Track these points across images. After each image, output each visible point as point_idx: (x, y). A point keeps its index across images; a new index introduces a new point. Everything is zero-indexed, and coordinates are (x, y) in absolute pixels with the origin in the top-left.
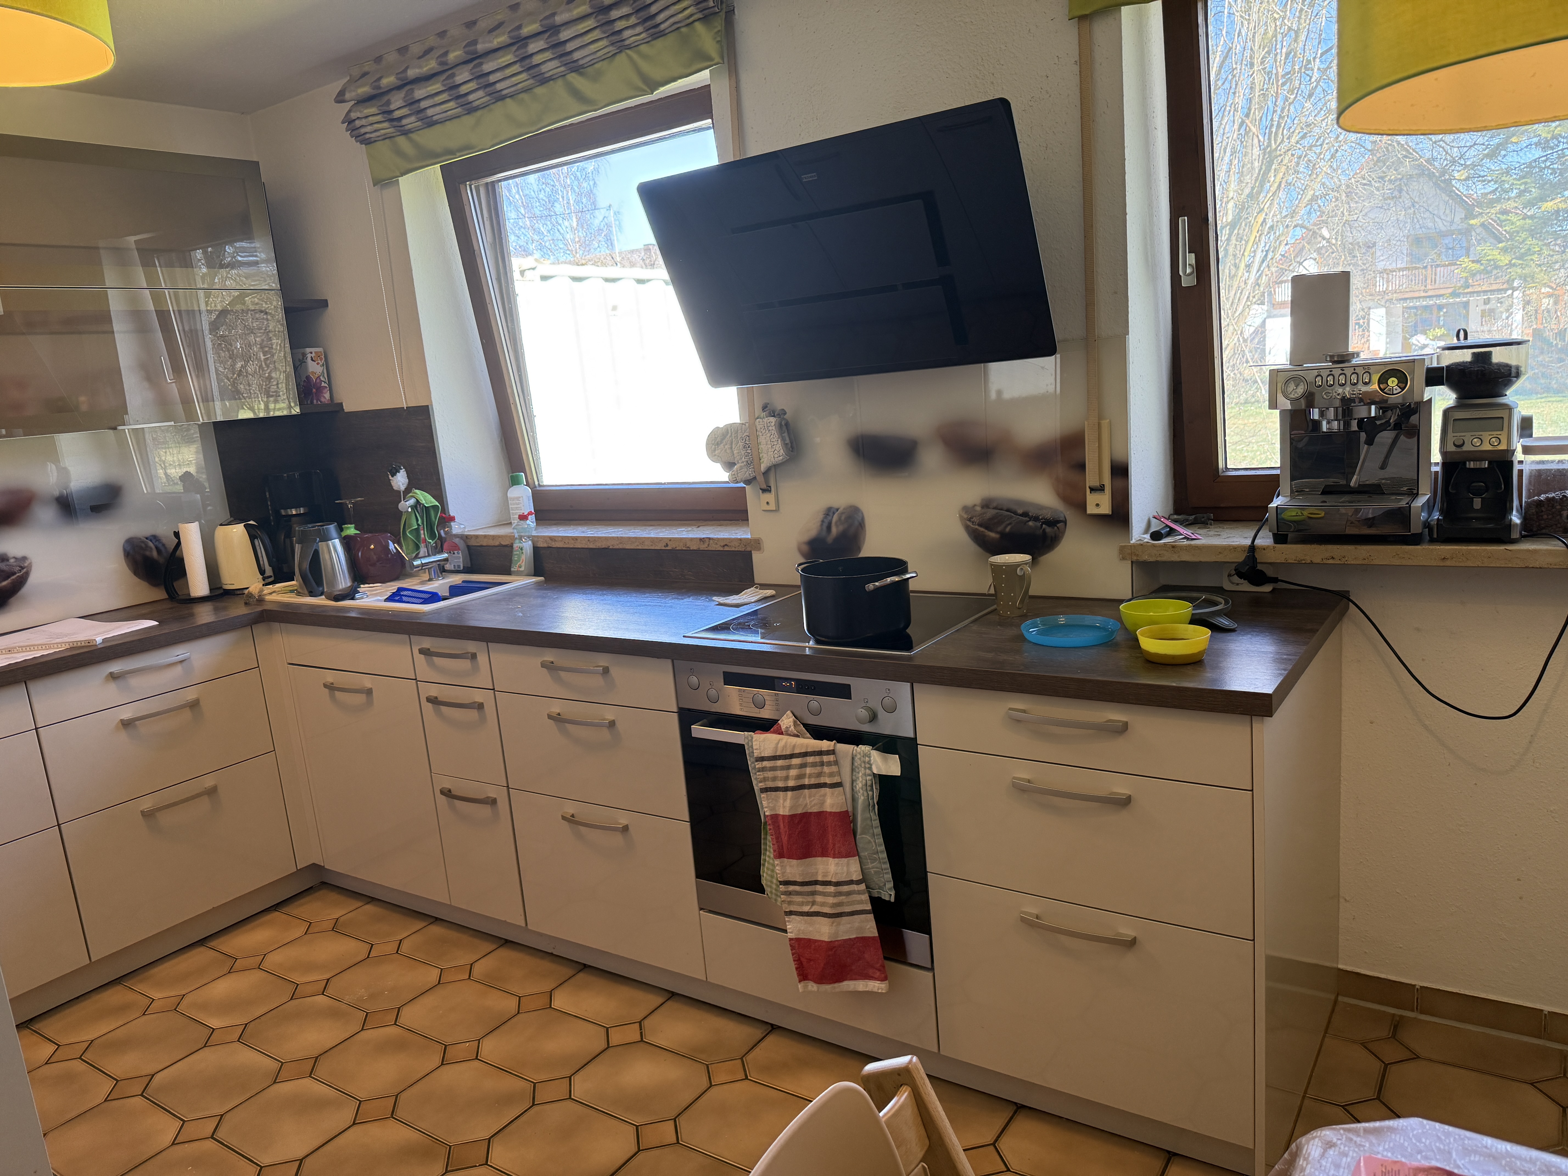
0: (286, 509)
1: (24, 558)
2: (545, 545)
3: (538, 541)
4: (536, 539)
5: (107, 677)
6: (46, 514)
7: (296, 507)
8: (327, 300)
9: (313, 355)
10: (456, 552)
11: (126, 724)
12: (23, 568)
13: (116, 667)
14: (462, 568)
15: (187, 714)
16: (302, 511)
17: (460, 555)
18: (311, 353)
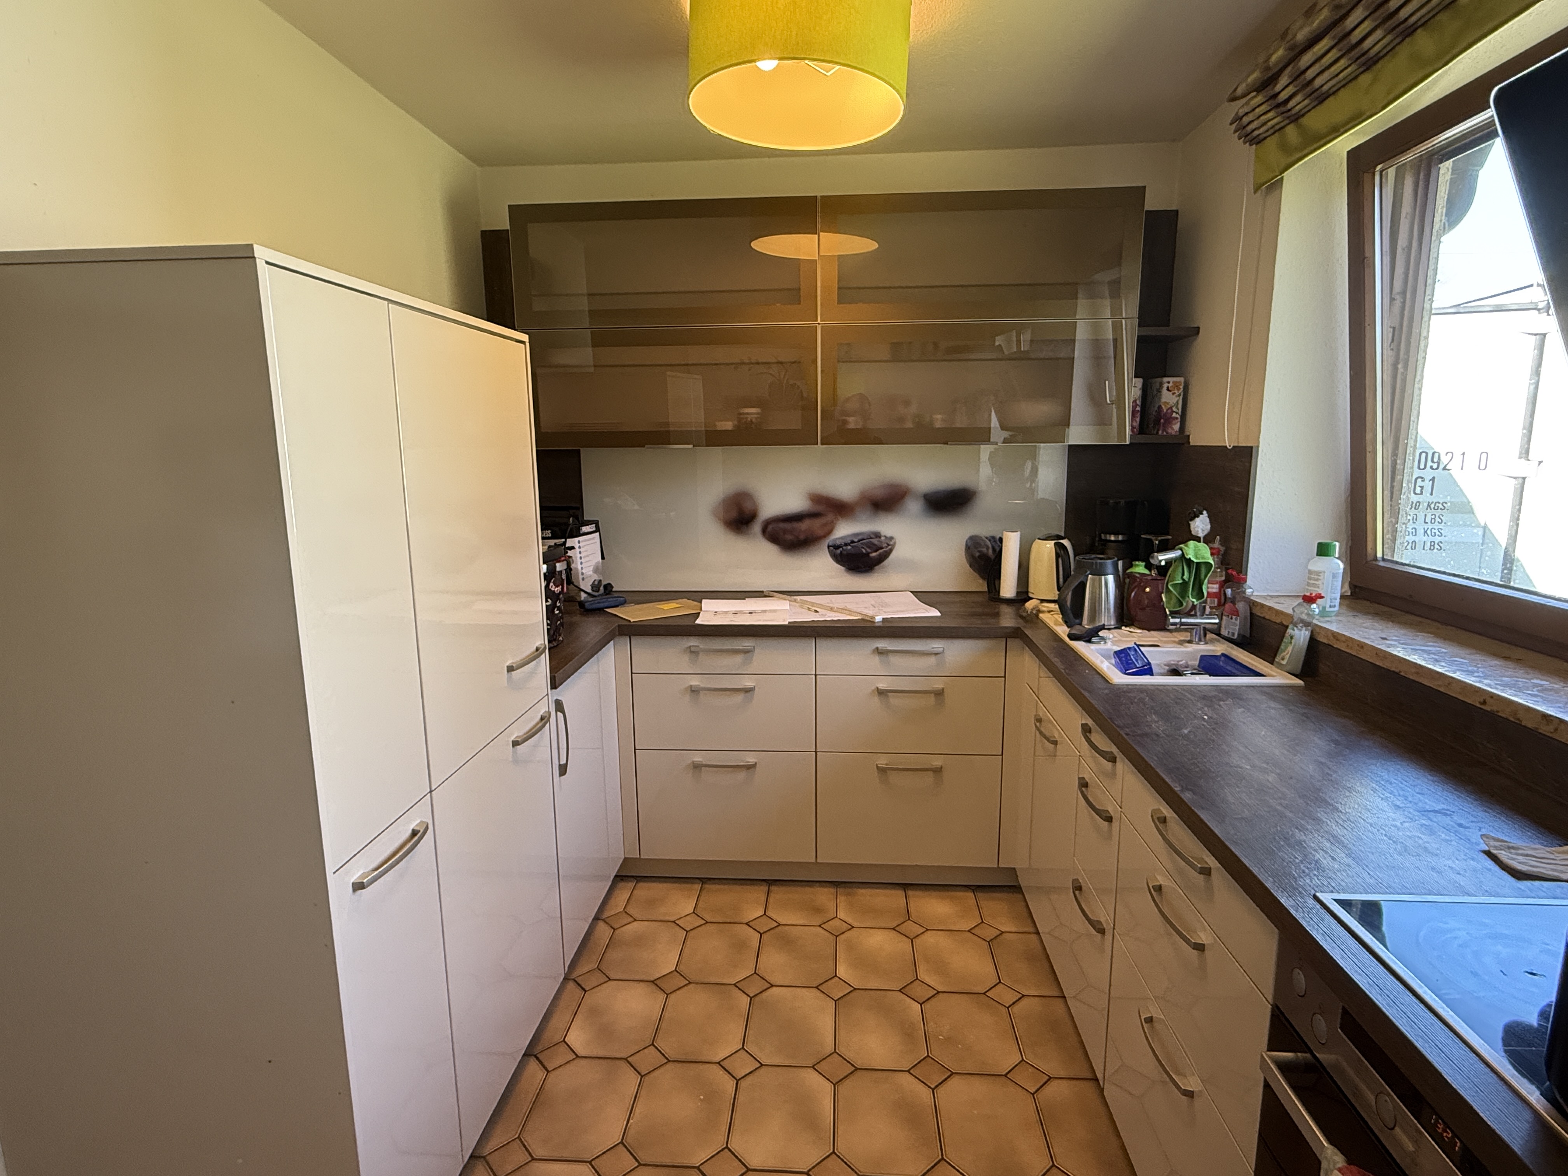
0: (1106, 533)
1: (891, 538)
2: (1325, 641)
3: (1319, 633)
4: (1318, 630)
5: (874, 651)
6: (914, 506)
7: (1116, 534)
8: (1198, 328)
9: (1170, 385)
10: (1234, 617)
11: (881, 693)
12: (889, 545)
13: (883, 644)
14: (1236, 637)
15: (932, 699)
16: (1120, 538)
17: (1238, 622)
18: (1169, 382)
